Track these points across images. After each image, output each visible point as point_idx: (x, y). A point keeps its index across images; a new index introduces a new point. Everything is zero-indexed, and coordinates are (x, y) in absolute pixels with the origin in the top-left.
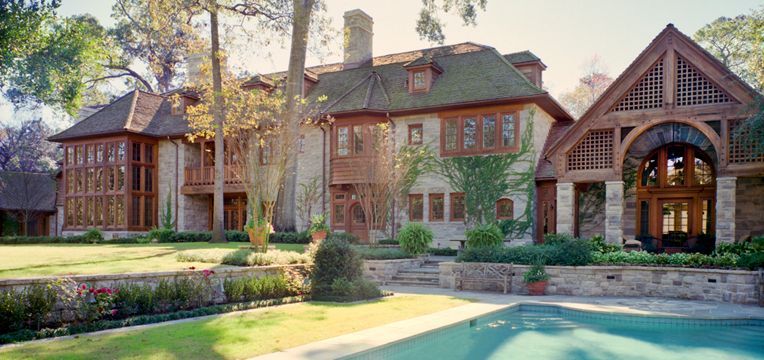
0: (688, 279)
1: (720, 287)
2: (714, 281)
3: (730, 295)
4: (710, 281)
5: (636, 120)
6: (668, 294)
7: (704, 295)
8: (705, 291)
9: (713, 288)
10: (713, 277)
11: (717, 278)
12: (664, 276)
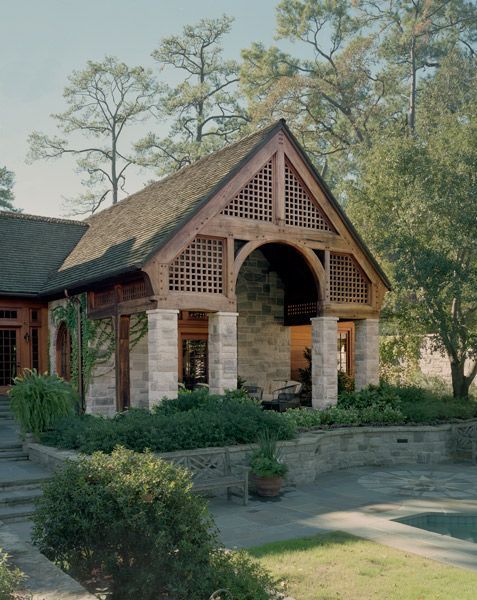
0: (375, 440)
1: (412, 447)
2: (405, 441)
3: (429, 456)
4: (399, 441)
5: (250, 232)
6: (356, 463)
7: (392, 458)
8: (394, 454)
9: (404, 449)
10: (403, 437)
11: (410, 437)
12: (351, 440)
